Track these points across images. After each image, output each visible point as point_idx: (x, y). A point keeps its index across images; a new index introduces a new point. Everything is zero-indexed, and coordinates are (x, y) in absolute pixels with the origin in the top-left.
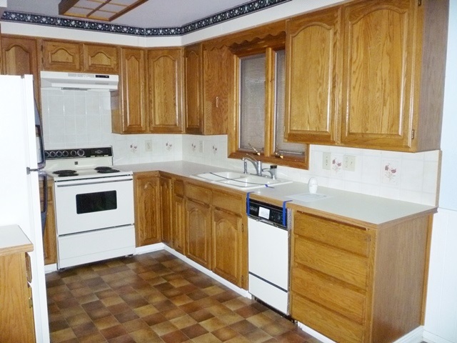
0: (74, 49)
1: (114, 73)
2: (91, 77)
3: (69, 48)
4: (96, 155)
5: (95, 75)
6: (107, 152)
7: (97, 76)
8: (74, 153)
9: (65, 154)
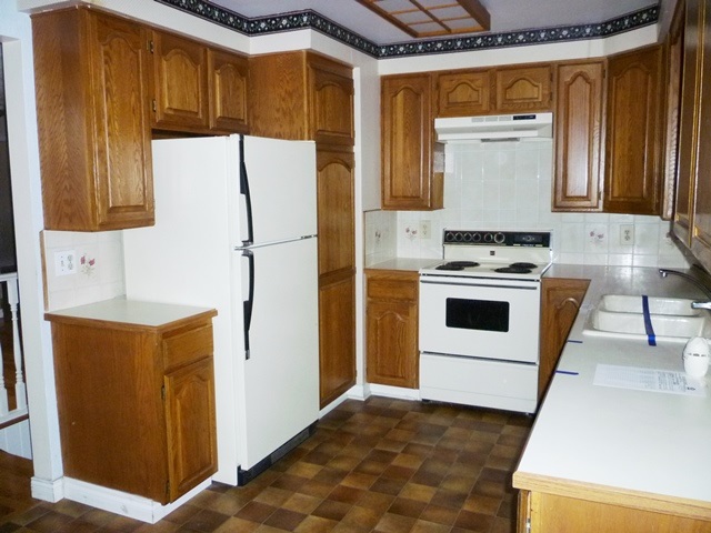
0: (479, 81)
1: (543, 109)
2: (507, 121)
3: (472, 81)
4: (522, 243)
5: (512, 116)
6: (543, 240)
7: (515, 118)
8: (489, 238)
9: (477, 237)
